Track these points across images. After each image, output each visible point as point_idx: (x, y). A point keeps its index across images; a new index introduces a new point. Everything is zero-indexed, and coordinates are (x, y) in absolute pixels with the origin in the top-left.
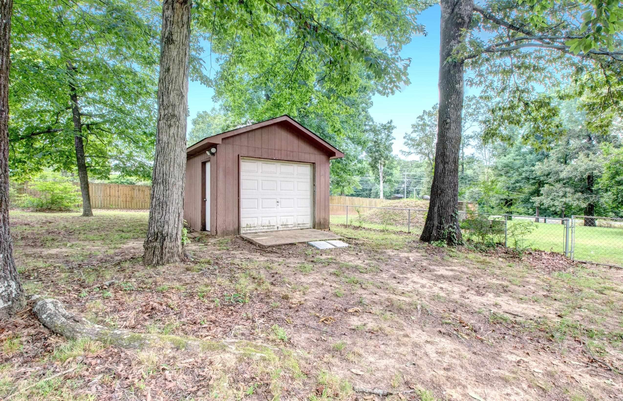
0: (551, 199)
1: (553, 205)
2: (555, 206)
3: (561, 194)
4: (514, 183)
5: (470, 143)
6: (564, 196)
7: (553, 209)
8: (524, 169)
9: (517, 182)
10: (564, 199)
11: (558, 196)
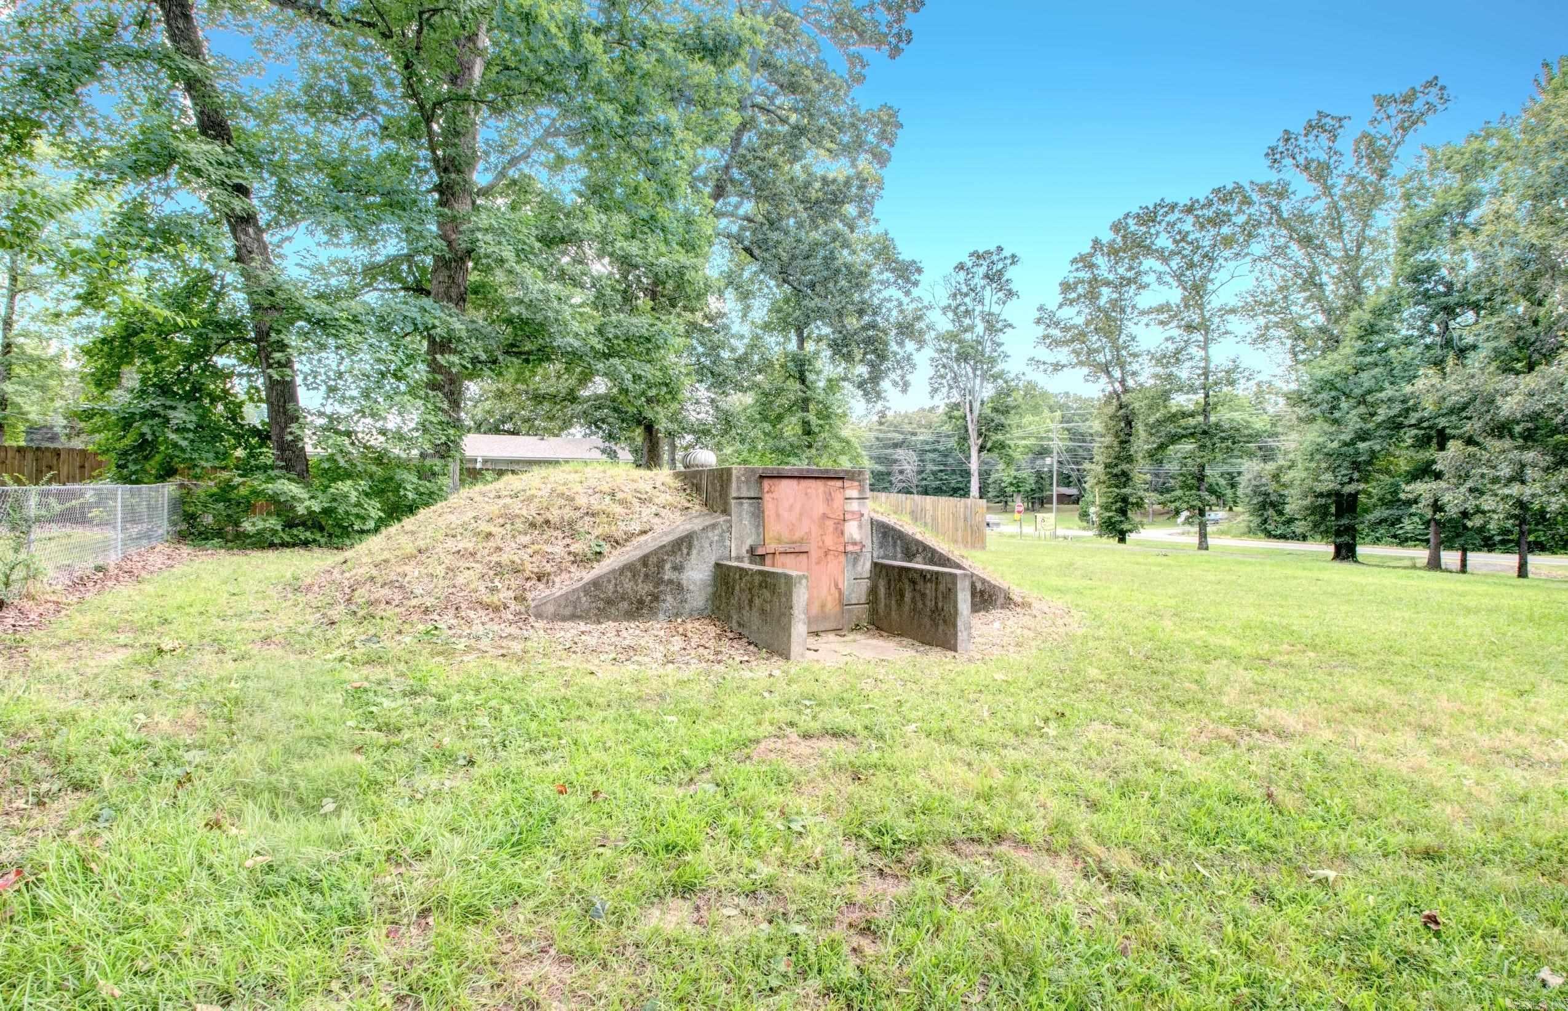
0: (1471, 490)
1: (1479, 511)
2: (1484, 512)
3: (1505, 471)
4: (1352, 443)
5: (1229, 327)
6: (1519, 477)
7: (1477, 521)
8: (1382, 395)
9: (1363, 436)
10: (1515, 489)
11: (1495, 480)
